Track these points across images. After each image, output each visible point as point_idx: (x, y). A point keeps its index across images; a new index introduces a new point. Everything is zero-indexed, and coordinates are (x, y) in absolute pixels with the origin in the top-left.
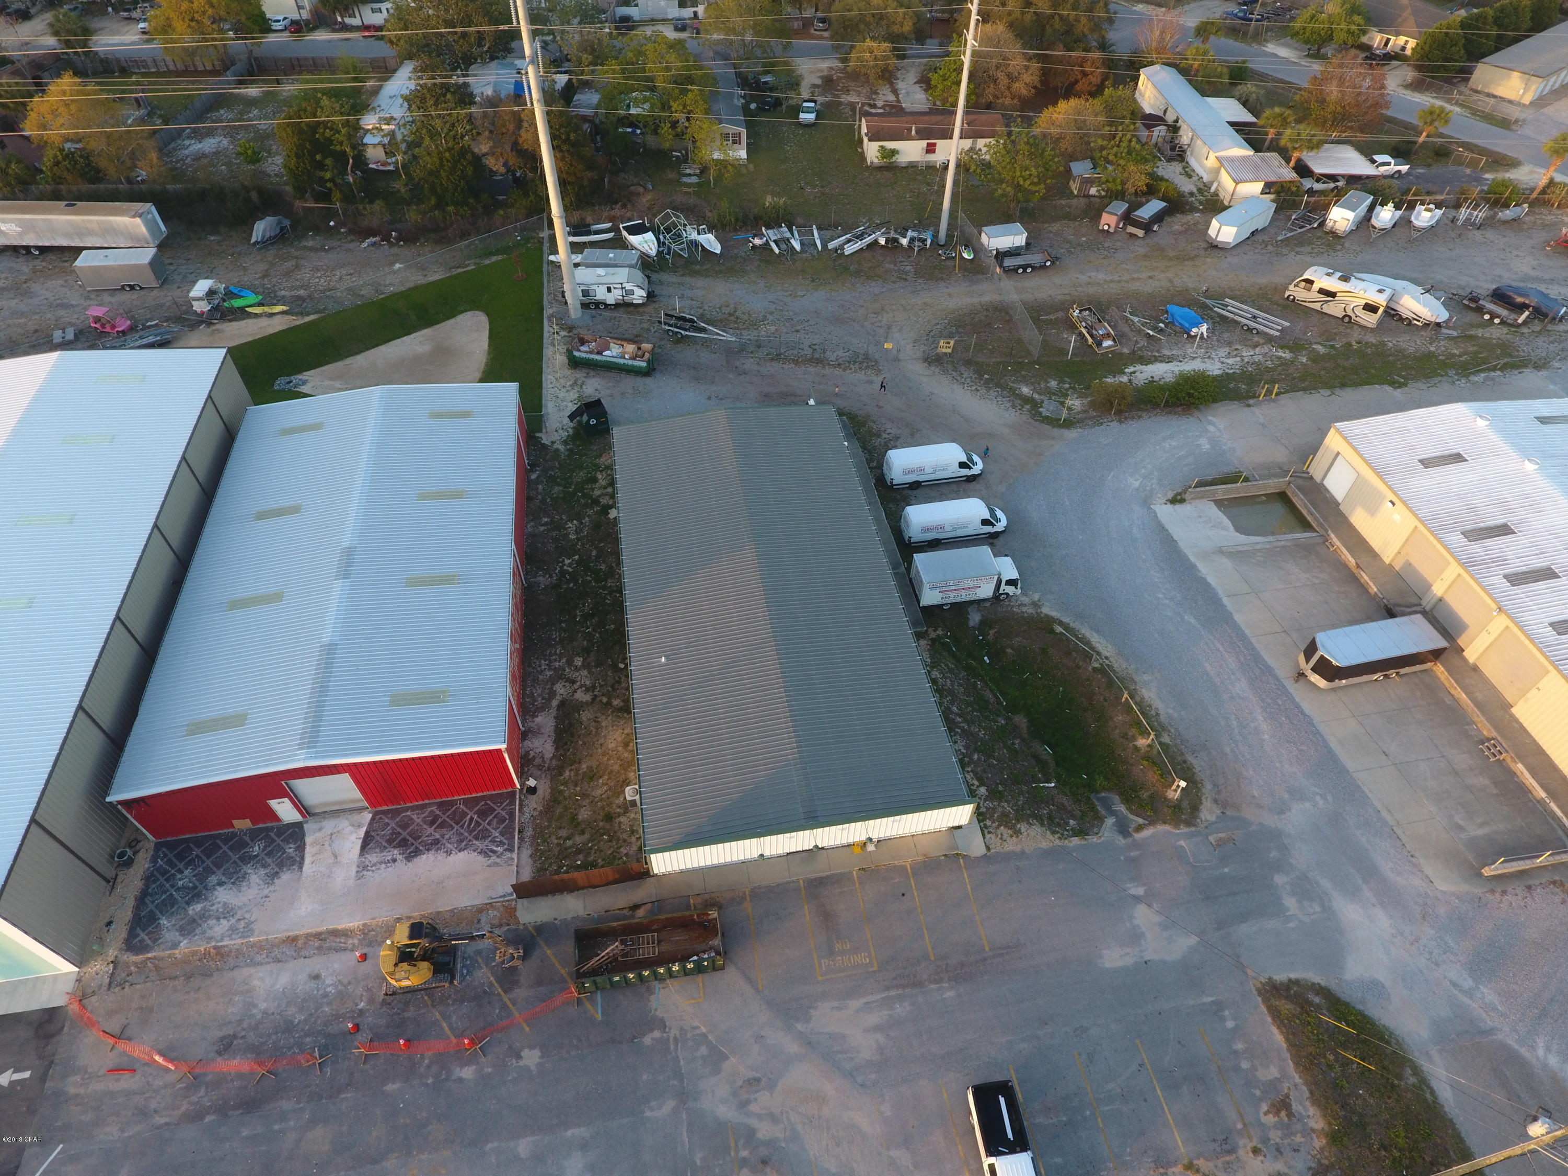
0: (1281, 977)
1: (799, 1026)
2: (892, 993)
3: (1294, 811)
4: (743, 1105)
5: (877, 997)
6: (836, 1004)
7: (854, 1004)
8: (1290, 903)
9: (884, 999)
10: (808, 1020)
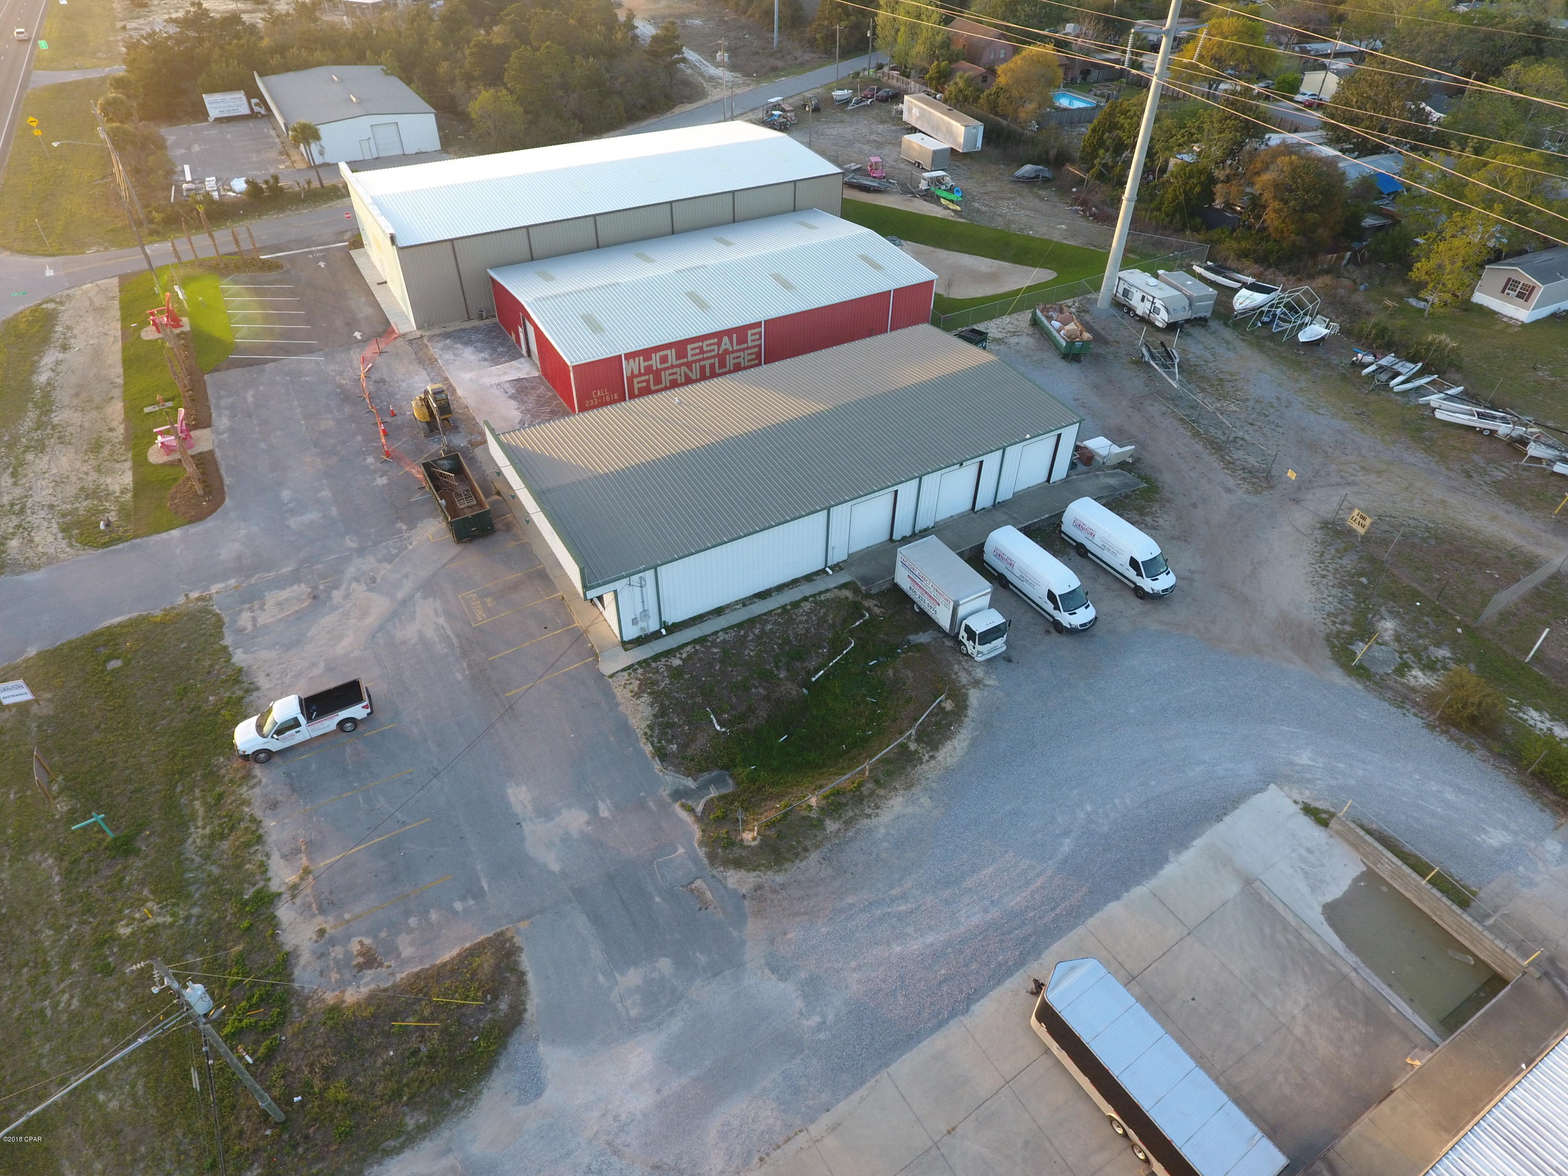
0: (526, 962)
1: (418, 595)
2: (455, 641)
3: (782, 985)
4: (357, 580)
5: (449, 632)
6: (440, 610)
7: (441, 621)
8: (633, 977)
9: (448, 636)
10: (424, 598)
